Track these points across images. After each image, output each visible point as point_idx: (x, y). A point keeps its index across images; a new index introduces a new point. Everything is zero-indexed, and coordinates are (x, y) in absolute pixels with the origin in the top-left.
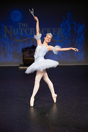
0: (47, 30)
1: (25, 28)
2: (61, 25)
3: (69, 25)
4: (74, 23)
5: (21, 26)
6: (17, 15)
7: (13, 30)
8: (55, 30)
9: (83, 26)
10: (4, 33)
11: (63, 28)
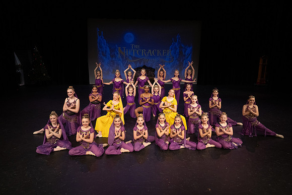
0: (157, 51)
1: (137, 49)
2: (171, 47)
3: (177, 47)
4: (182, 46)
5: (134, 47)
6: (130, 37)
7: (126, 51)
8: (165, 51)
9: (191, 48)
10: (117, 54)
11: (172, 49)
